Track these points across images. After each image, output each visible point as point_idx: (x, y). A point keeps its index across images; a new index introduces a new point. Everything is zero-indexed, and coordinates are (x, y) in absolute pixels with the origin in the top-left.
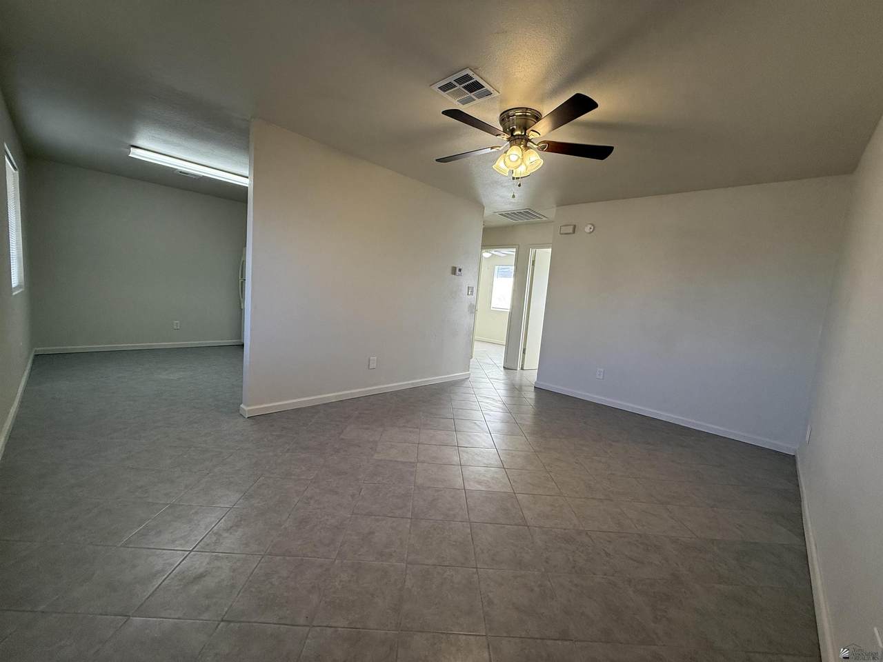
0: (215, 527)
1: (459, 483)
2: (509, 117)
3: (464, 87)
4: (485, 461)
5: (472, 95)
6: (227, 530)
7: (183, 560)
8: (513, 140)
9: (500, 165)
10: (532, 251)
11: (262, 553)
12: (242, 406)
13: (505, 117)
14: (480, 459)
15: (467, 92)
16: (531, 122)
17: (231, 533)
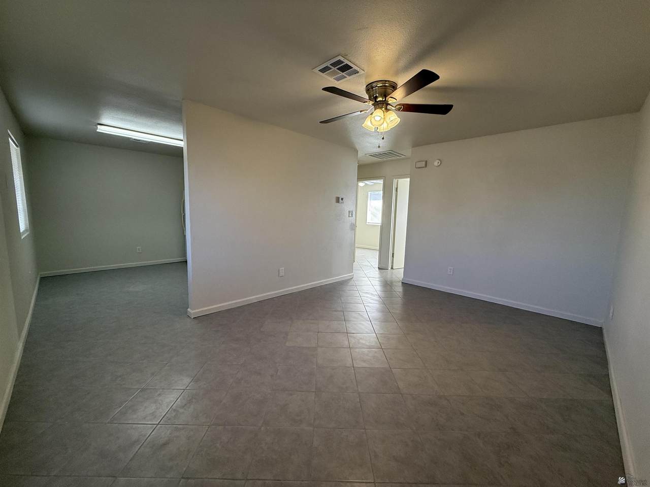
0: (174, 406)
1: (349, 362)
2: (372, 88)
3: (338, 69)
4: (368, 344)
5: (344, 74)
6: (183, 407)
7: (152, 432)
8: (377, 105)
9: (368, 124)
10: (395, 181)
11: (209, 424)
12: (189, 310)
13: (370, 88)
14: (364, 342)
15: (339, 72)
16: (389, 91)
17: (185, 409)
